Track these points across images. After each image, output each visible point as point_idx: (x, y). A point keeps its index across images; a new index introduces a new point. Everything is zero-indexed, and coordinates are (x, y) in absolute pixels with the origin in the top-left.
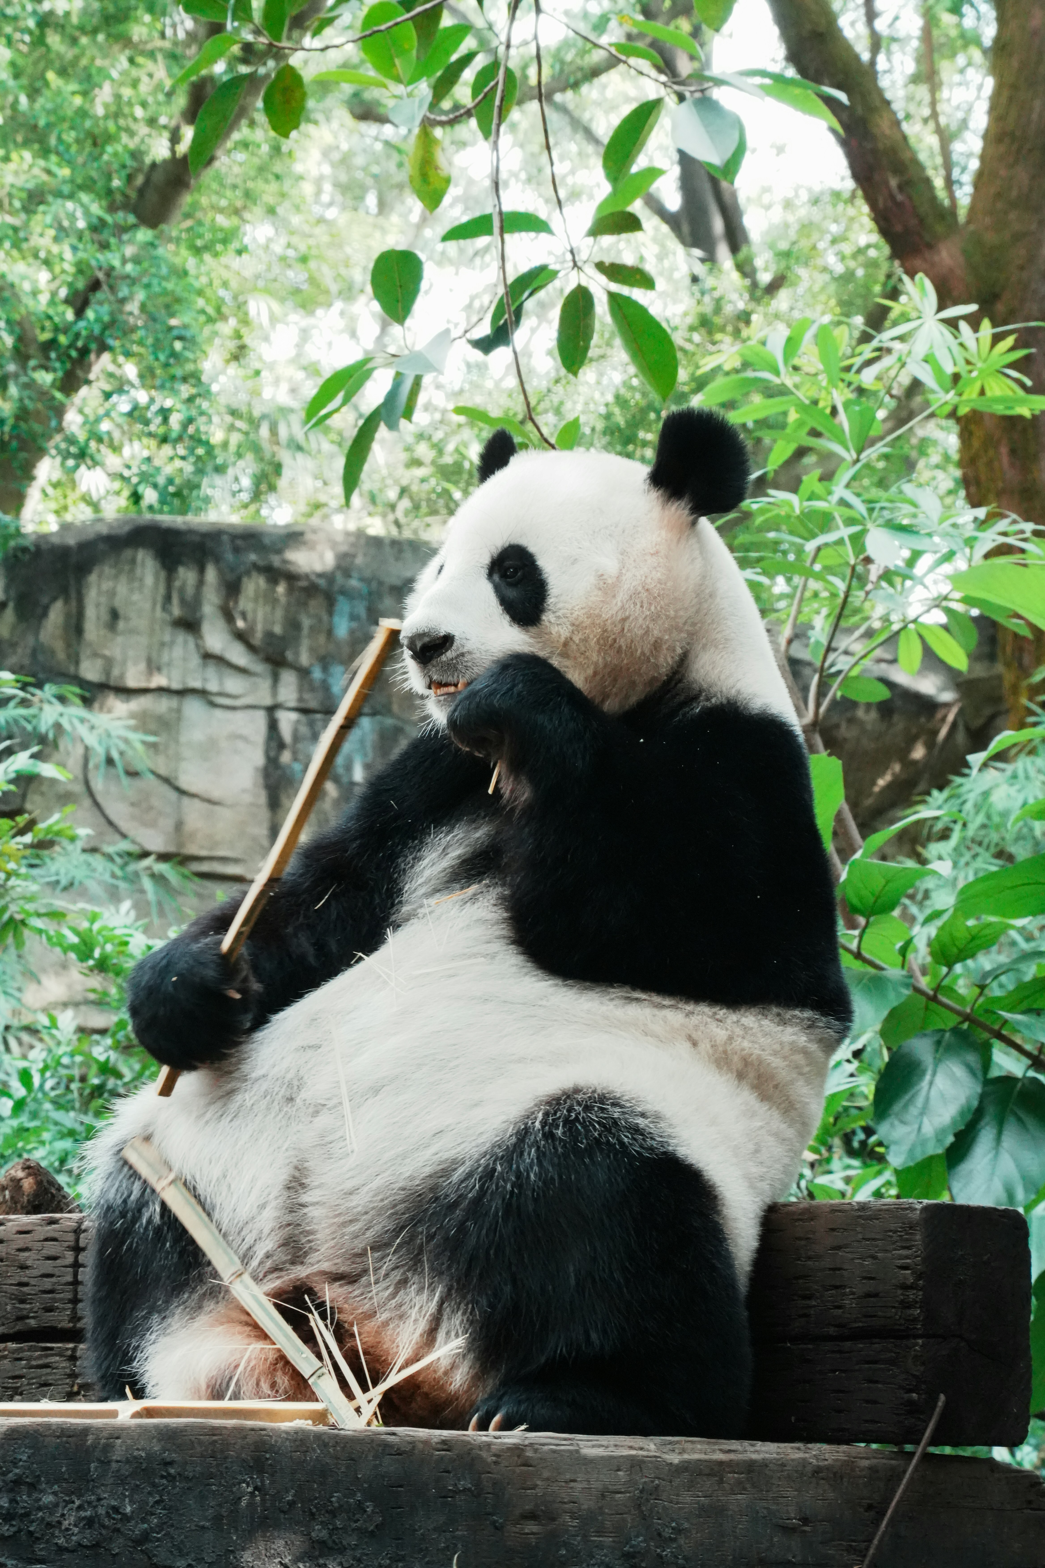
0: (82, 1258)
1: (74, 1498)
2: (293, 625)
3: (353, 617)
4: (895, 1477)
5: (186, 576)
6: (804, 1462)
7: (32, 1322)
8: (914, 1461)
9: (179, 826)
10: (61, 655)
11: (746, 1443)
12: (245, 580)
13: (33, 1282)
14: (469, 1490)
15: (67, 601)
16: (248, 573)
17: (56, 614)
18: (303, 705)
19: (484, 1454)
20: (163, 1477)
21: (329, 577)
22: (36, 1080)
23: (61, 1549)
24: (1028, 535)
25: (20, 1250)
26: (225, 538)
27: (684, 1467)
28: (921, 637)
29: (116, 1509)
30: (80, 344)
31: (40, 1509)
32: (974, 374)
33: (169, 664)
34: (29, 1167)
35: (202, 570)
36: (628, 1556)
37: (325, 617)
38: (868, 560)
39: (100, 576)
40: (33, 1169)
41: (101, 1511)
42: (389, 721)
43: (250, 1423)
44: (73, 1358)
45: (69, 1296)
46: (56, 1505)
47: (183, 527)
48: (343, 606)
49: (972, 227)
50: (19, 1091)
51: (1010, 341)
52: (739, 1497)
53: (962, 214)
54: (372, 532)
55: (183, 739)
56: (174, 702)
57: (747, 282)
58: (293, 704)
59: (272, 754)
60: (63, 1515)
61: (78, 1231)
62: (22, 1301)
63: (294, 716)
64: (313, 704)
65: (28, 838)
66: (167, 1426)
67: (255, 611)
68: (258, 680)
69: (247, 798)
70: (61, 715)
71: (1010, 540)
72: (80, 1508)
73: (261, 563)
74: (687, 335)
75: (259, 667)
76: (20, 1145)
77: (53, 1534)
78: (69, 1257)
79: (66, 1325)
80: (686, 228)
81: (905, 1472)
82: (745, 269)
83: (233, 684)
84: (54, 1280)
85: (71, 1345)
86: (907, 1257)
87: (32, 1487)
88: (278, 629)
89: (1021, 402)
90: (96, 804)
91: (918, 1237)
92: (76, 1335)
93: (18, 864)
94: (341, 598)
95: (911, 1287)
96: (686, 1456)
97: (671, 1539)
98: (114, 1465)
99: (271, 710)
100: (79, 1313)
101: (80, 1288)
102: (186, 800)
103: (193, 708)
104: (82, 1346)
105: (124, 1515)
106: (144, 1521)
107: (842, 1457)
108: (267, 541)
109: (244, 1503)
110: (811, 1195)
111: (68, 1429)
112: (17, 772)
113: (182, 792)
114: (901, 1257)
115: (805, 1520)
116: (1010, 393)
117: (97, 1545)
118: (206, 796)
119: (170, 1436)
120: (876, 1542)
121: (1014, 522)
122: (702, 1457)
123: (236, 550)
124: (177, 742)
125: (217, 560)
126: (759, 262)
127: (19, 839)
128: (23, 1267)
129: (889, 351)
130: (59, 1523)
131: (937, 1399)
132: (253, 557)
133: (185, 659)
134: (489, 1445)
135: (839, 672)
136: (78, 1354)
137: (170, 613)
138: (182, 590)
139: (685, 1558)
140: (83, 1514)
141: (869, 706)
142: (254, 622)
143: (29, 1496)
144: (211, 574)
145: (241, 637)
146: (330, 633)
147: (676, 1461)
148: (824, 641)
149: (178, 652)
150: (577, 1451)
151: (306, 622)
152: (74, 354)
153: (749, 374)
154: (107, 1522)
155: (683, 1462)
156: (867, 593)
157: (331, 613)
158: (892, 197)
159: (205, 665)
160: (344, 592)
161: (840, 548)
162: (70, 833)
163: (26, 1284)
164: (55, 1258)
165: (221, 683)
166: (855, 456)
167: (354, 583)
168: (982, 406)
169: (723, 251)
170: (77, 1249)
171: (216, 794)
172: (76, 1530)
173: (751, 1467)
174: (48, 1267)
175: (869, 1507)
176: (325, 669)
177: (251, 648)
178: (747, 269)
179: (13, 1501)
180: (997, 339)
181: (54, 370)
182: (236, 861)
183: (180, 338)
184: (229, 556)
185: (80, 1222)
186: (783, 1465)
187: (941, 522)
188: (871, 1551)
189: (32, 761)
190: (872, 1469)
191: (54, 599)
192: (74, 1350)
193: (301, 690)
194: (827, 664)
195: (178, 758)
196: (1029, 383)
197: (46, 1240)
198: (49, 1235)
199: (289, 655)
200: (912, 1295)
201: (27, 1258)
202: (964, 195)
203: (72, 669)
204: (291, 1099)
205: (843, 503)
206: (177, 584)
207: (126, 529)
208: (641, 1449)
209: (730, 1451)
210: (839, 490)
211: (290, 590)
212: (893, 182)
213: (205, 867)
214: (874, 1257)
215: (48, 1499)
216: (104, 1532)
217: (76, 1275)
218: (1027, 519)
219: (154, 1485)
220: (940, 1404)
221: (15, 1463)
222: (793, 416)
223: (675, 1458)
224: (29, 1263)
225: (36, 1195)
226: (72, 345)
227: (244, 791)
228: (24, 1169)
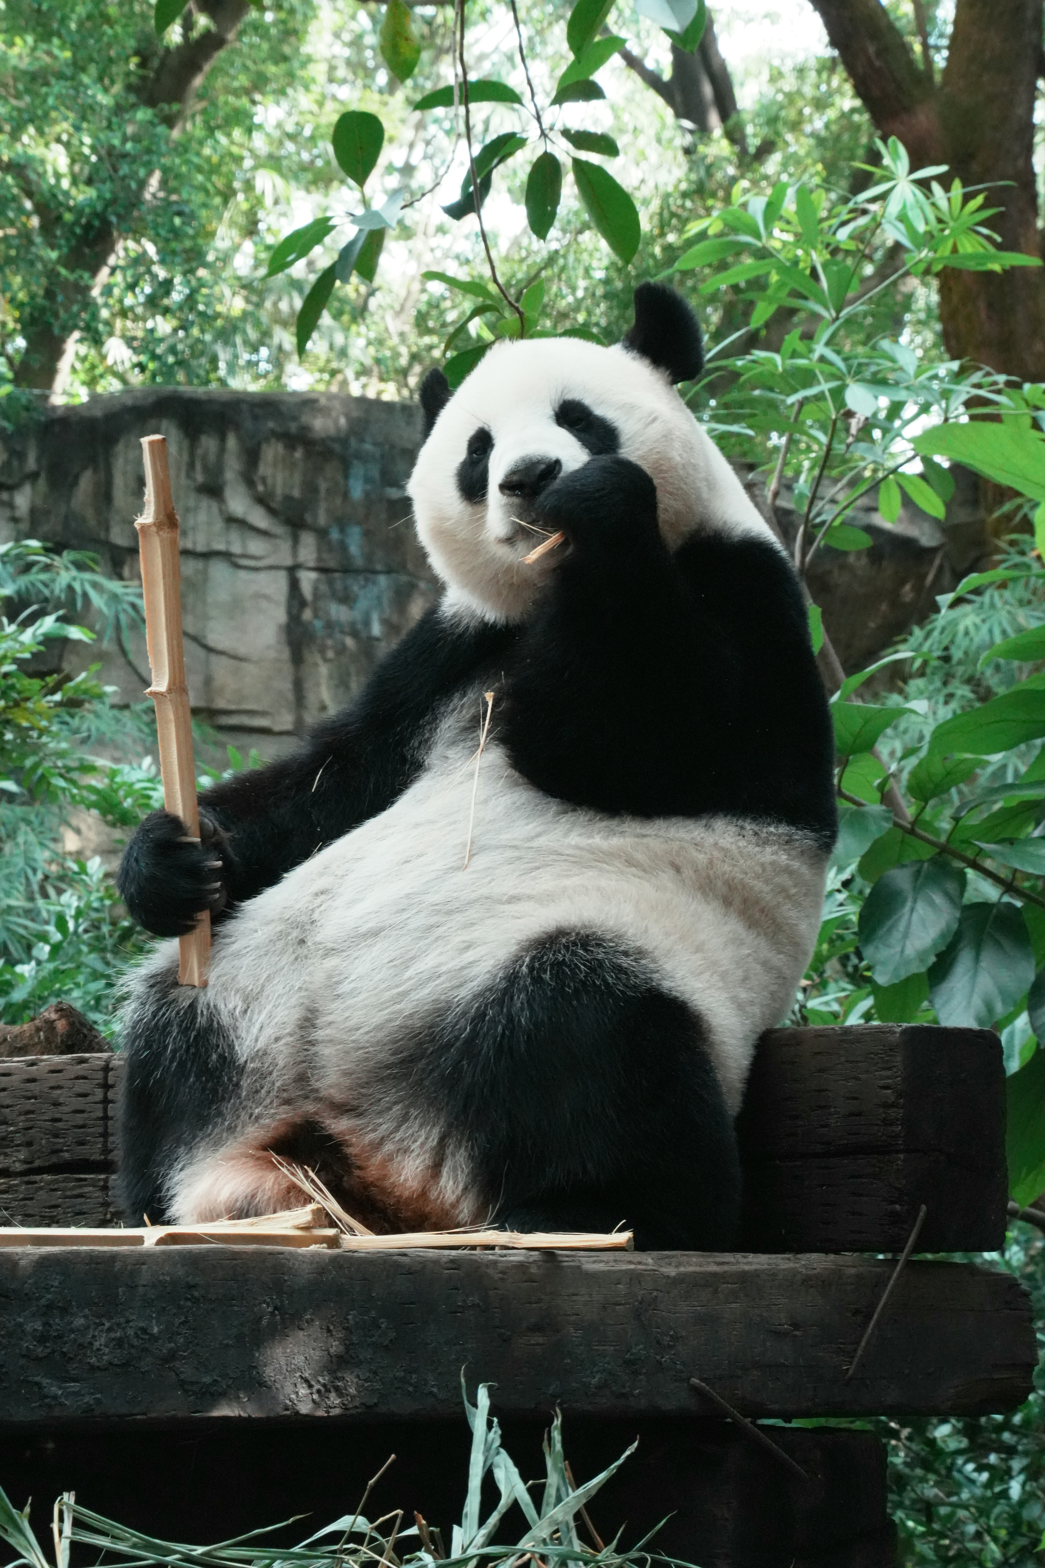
0: (110, 1095)
1: (104, 1320)
2: (311, 488)
3: (367, 480)
4: (880, 1283)
5: (208, 444)
6: (794, 1272)
7: (66, 1155)
8: (898, 1268)
9: (208, 681)
10: (92, 523)
11: (739, 1256)
12: (264, 446)
13: (64, 1117)
14: (478, 1305)
15: (95, 470)
16: (267, 440)
17: (86, 482)
18: (322, 565)
19: (490, 1271)
20: (187, 1299)
21: (343, 441)
22: (71, 925)
23: (93, 1368)
24: (1001, 386)
25: (52, 1088)
26: (244, 407)
27: (680, 1280)
28: (901, 487)
29: (144, 1330)
30: (84, 221)
31: (72, 1331)
32: (947, 232)
33: (193, 529)
34: (62, 1010)
35: (223, 439)
36: (628, 1363)
37: (342, 481)
38: (850, 414)
39: (126, 447)
40: (66, 1012)
41: (130, 1332)
42: (404, 578)
43: (268, 1247)
44: (105, 1188)
45: (101, 1130)
46: (87, 1327)
47: (204, 397)
48: (358, 470)
49: (947, 90)
50: (57, 937)
51: (980, 200)
52: (733, 1305)
53: (938, 78)
54: (386, 397)
55: (210, 600)
56: (200, 564)
57: (737, 149)
58: (312, 564)
59: (295, 612)
60: (94, 1337)
61: (107, 1069)
62: (56, 1136)
63: (313, 575)
64: (332, 564)
65: (58, 697)
66: (190, 1252)
67: (274, 476)
68: (278, 541)
69: (272, 654)
70: (74, 579)
71: (982, 392)
72: (110, 1330)
73: (279, 429)
74: (679, 202)
75: (279, 529)
76: (57, 986)
77: (85, 1355)
78: (99, 1094)
79: (97, 1157)
80: (678, 99)
81: (889, 1278)
82: (735, 136)
83: (256, 546)
84: (85, 1115)
85: (103, 1176)
86: (888, 1078)
87: (64, 1311)
88: (296, 493)
89: (993, 259)
90: (130, 663)
91: (899, 1059)
92: (107, 1167)
93: (50, 721)
94: (355, 462)
95: (893, 1105)
96: (682, 1269)
97: (670, 1347)
98: (141, 1290)
99: (292, 571)
100: (110, 1146)
101: (110, 1123)
102: (213, 658)
103: (219, 570)
104: (113, 1177)
105: (152, 1335)
106: (170, 1340)
107: (831, 1266)
108: (284, 409)
109: (264, 1322)
110: (804, 1018)
111: (98, 1257)
112: (44, 635)
113: (210, 650)
114: (882, 1078)
115: (796, 1326)
116: (981, 250)
117: (126, 1365)
118: (232, 652)
119: (194, 1261)
120: (863, 1344)
121: (988, 374)
122: (698, 1269)
123: (255, 418)
124: (204, 602)
125: (237, 427)
126: (750, 130)
127: (49, 698)
128: (56, 1104)
129: (865, 212)
130: (91, 1344)
131: (917, 1211)
132: (271, 424)
133: (209, 524)
134: (495, 1263)
135: (823, 523)
136: (110, 1184)
137: (194, 480)
138: (204, 458)
139: (683, 1364)
140: (112, 1335)
141: (859, 554)
142: (274, 486)
143: (62, 1319)
144: (232, 442)
145: (262, 501)
146: (346, 495)
147: (673, 1274)
148: (808, 493)
149: (202, 517)
150: (579, 1267)
151: (323, 486)
152: (78, 230)
153: (732, 238)
154: (135, 1342)
155: (679, 1274)
156: (848, 446)
157: (346, 477)
158: (870, 63)
159: (228, 529)
160: (358, 456)
161: (821, 404)
162: (96, 690)
163: (60, 1120)
164: (85, 1095)
165: (244, 546)
166: (834, 314)
167: (368, 447)
168: (955, 263)
169: (714, 118)
170: (106, 1086)
171: (242, 651)
172: (107, 1350)
173: (744, 1278)
174: (79, 1103)
175: (856, 1312)
176: (342, 531)
177: (272, 512)
178: (737, 136)
179: (46, 1324)
180: (967, 198)
181: (60, 247)
182: (263, 714)
183: (180, 214)
184: (248, 424)
185: (108, 1061)
186: (774, 1275)
187: (917, 376)
188: (860, 1352)
189: (58, 624)
190: (859, 1276)
191: (84, 468)
192: (106, 1180)
193: (319, 551)
194: (812, 515)
195: (206, 617)
196: (999, 239)
197: (77, 1078)
198: (81, 1073)
199: (308, 518)
200: (893, 1113)
201: (60, 1096)
202: (940, 60)
203: (102, 535)
204: (302, 942)
205: (822, 359)
206: (200, 451)
207: (151, 400)
208: (640, 1263)
209: (723, 1263)
210: (820, 349)
211: (308, 454)
212: (871, 49)
213: (233, 720)
214: (857, 1079)
215: (79, 1322)
216: (133, 1351)
217: (105, 1110)
218: (1000, 372)
219: (180, 1307)
220: (921, 1214)
221: (47, 1289)
222: (774, 278)
223: (672, 1271)
224: (61, 1100)
225: (69, 1035)
226: (76, 222)
227: (269, 647)
228: (57, 1011)
